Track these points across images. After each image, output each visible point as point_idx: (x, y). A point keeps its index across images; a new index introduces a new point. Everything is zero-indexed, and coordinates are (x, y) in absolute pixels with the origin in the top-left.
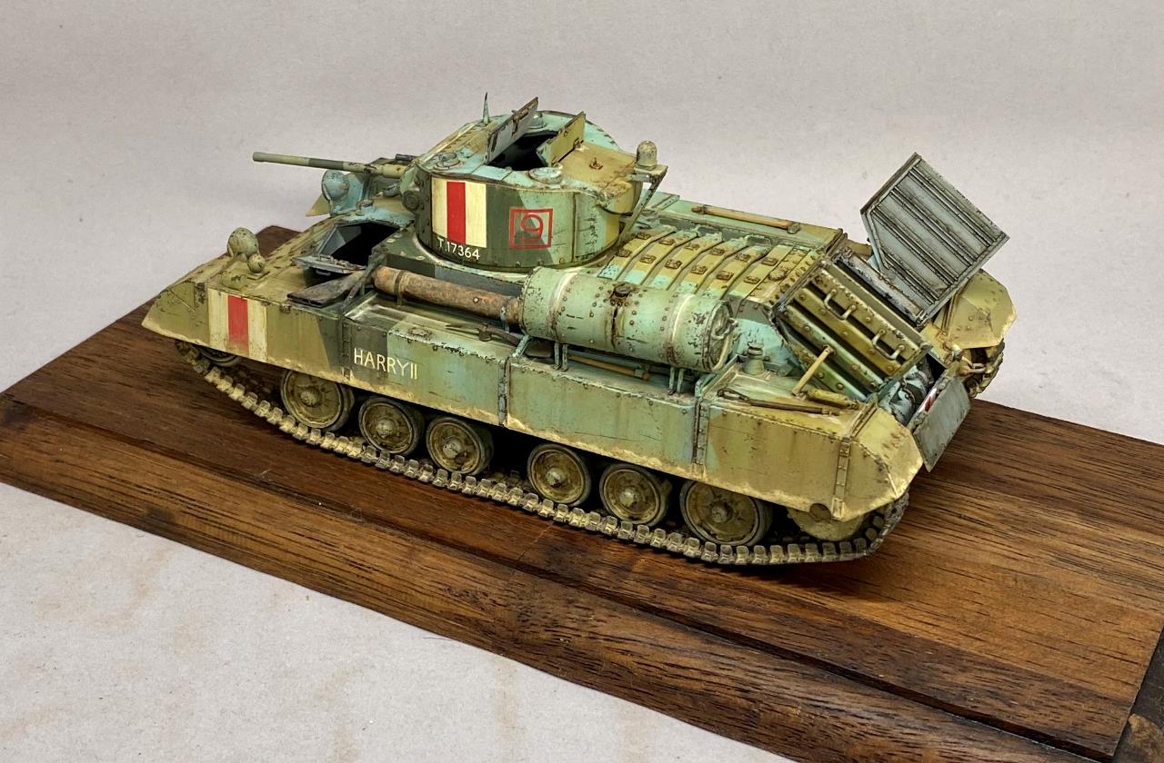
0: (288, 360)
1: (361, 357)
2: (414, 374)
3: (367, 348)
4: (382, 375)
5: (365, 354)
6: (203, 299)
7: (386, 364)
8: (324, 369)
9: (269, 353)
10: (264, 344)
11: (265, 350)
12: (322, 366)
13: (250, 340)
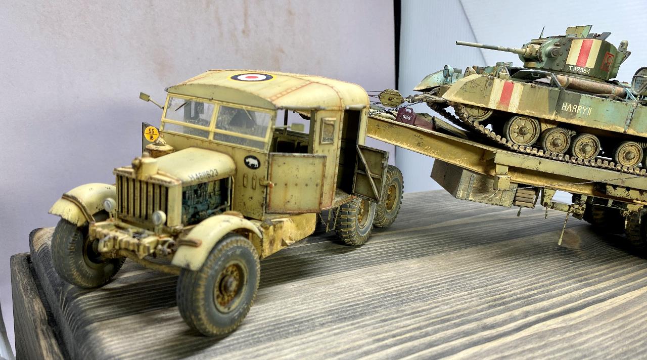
0: (528, 111)
1: (566, 107)
2: (589, 113)
3: (569, 102)
4: (574, 114)
5: (568, 105)
6: (491, 84)
7: (577, 109)
9: (519, 108)
10: (518, 104)
11: (517, 107)
12: (545, 113)
13: (511, 102)
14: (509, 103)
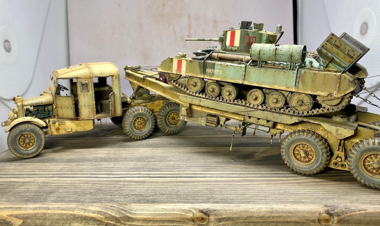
0: (190, 74)
2: (221, 73)
3: (210, 68)
4: (213, 74)
5: (209, 70)
6: (172, 61)
7: (214, 71)
8: (199, 75)
9: (186, 72)
10: (185, 71)
11: (185, 72)
12: (198, 74)
13: (182, 70)
14: (181, 70)
